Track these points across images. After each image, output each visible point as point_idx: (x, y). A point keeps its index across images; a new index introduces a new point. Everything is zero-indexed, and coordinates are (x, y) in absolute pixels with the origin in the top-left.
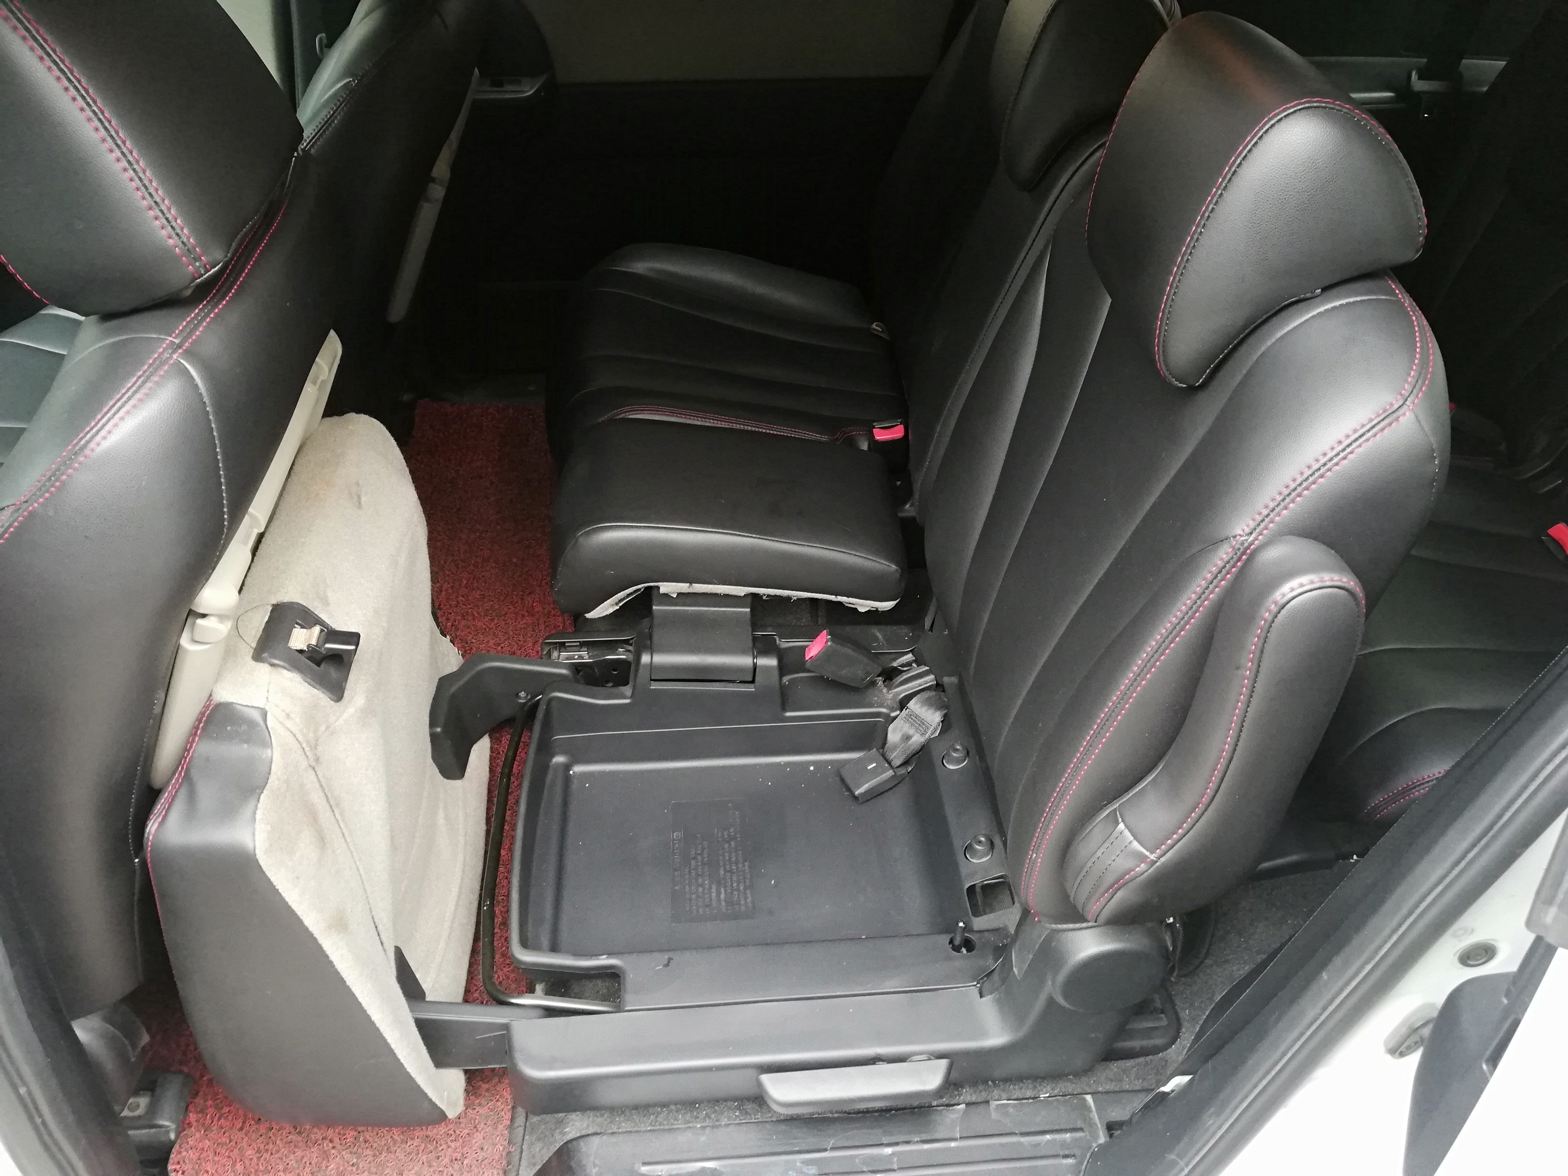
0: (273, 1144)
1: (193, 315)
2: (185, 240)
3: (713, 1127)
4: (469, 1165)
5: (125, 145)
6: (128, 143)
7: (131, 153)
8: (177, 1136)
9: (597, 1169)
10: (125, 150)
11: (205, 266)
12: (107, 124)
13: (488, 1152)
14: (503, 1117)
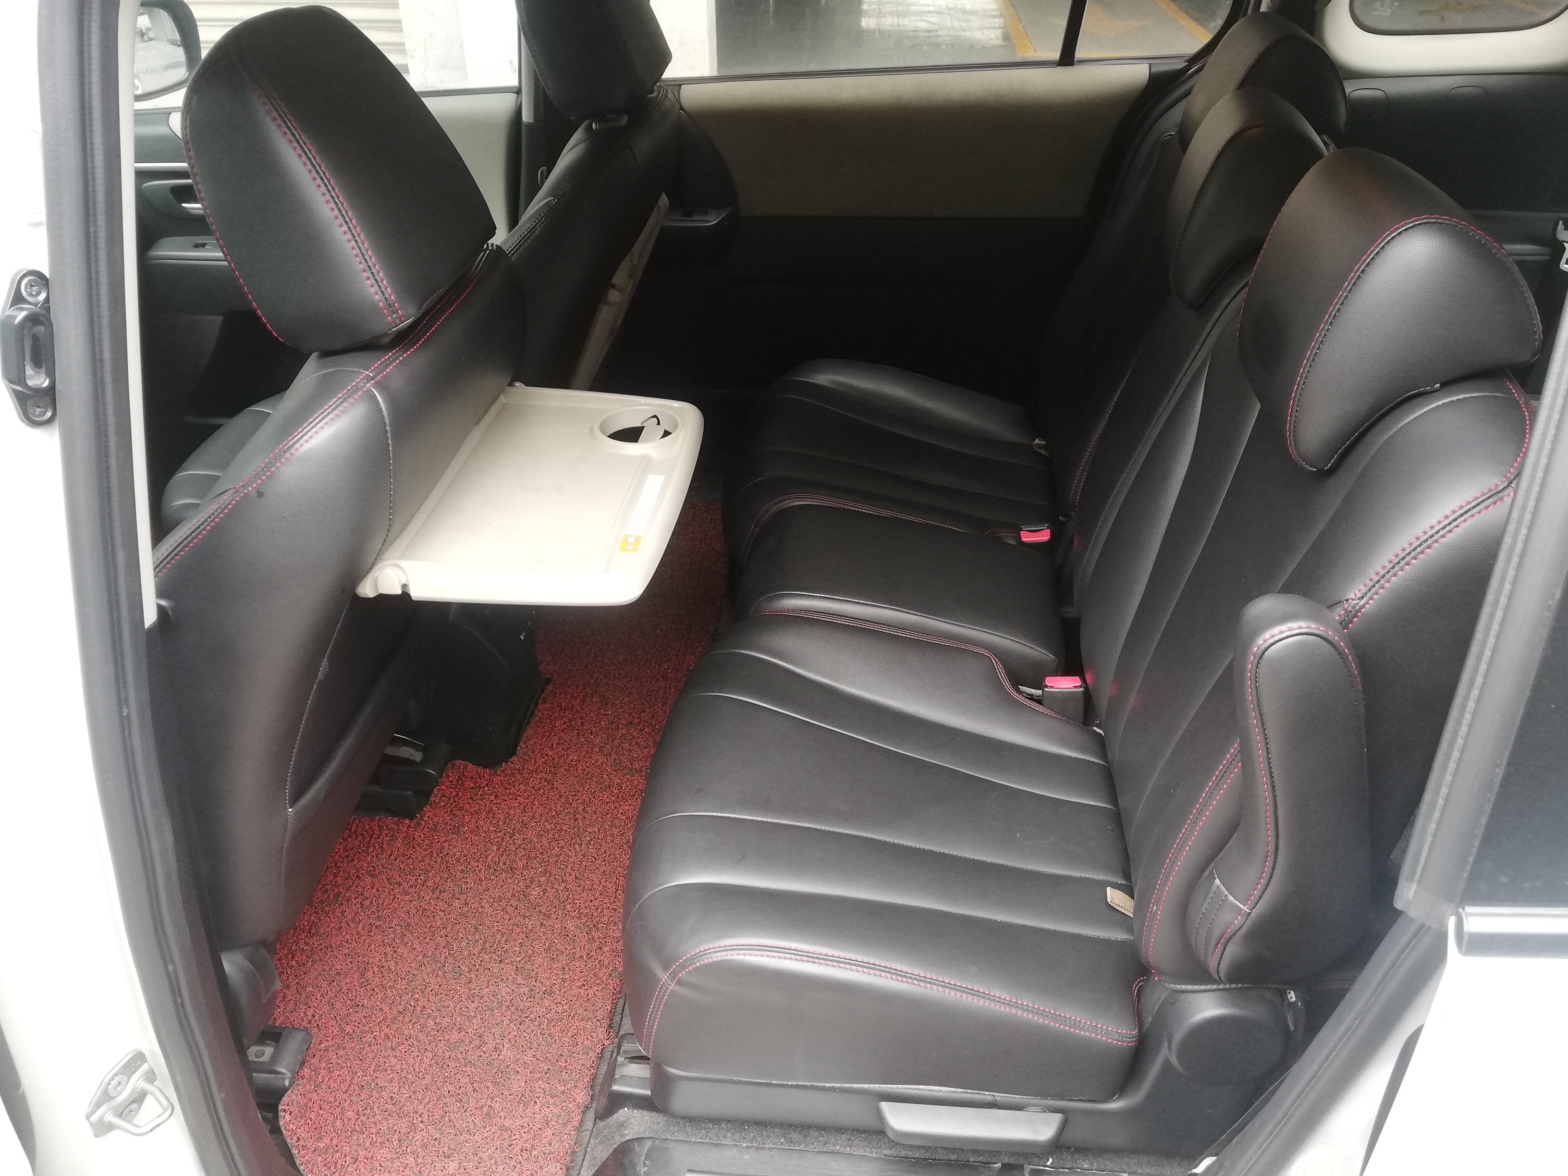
0: (371, 1109)
1: (387, 357)
2: (387, 297)
3: (757, 1148)
4: (536, 1156)
5: (351, 222)
6: (353, 221)
7: (355, 228)
8: (290, 1085)
9: (646, 1169)
10: (351, 226)
11: (400, 317)
12: (340, 206)
13: (555, 1147)
14: (573, 1118)
